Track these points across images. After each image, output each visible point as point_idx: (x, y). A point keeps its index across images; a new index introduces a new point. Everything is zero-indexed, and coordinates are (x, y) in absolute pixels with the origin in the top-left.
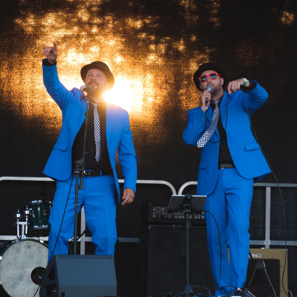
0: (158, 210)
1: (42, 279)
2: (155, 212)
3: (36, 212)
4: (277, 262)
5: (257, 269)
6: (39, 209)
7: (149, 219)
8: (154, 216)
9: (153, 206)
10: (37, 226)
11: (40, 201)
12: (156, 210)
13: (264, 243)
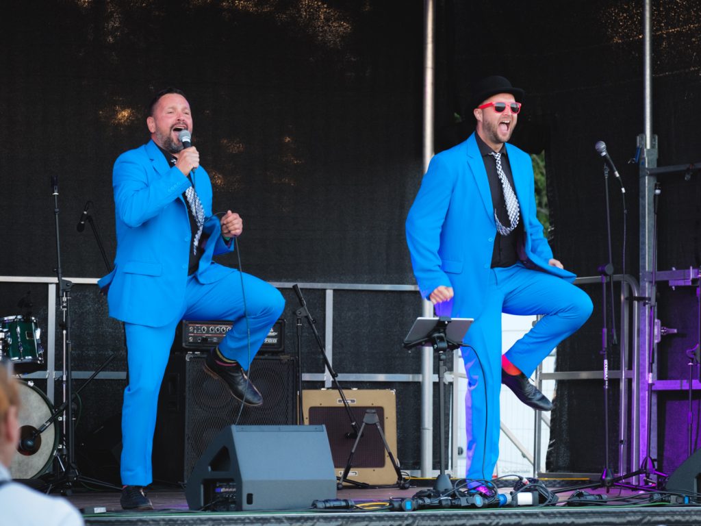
0: (198, 329)
1: (34, 444)
2: (193, 333)
3: (14, 335)
4: (380, 411)
5: (366, 424)
6: (18, 329)
7: (184, 344)
8: (191, 339)
9: (190, 323)
10: (17, 358)
11: (19, 317)
12: (194, 329)
13: (324, 378)
